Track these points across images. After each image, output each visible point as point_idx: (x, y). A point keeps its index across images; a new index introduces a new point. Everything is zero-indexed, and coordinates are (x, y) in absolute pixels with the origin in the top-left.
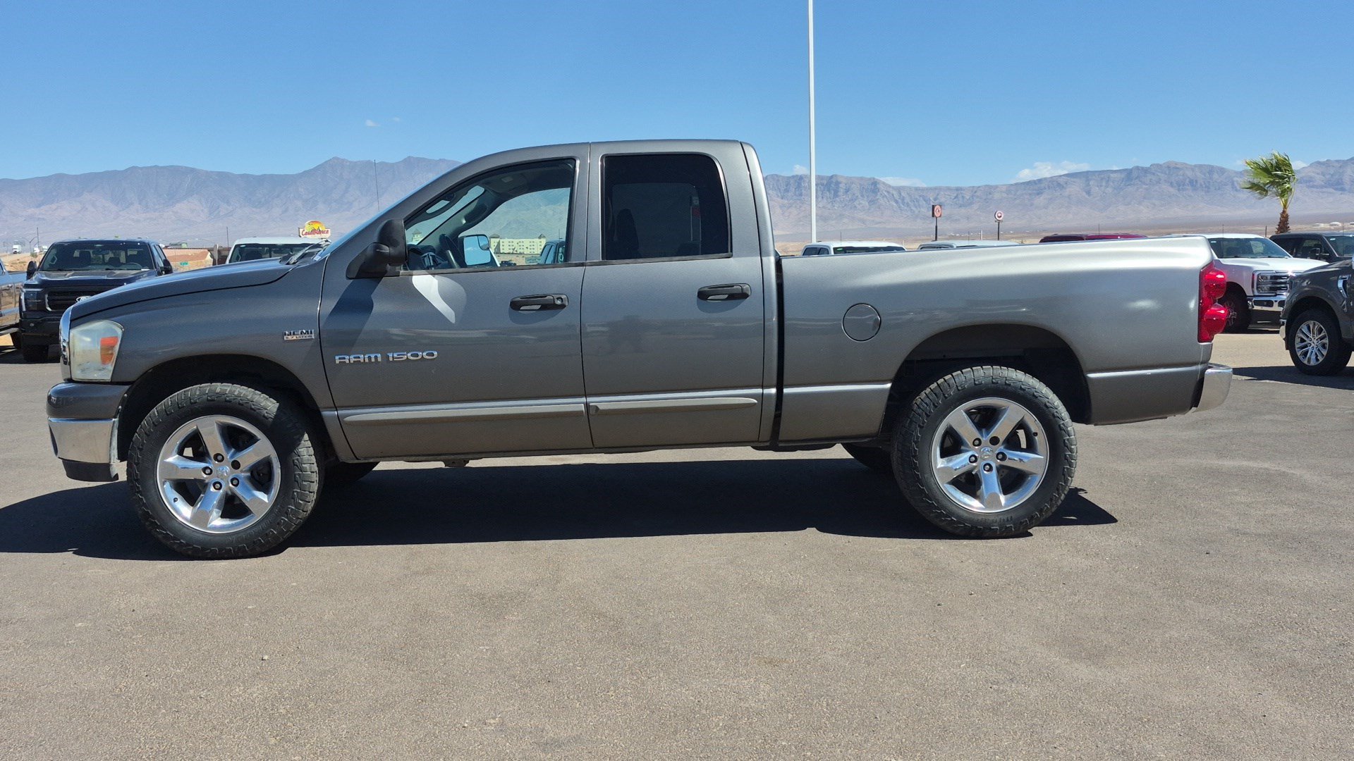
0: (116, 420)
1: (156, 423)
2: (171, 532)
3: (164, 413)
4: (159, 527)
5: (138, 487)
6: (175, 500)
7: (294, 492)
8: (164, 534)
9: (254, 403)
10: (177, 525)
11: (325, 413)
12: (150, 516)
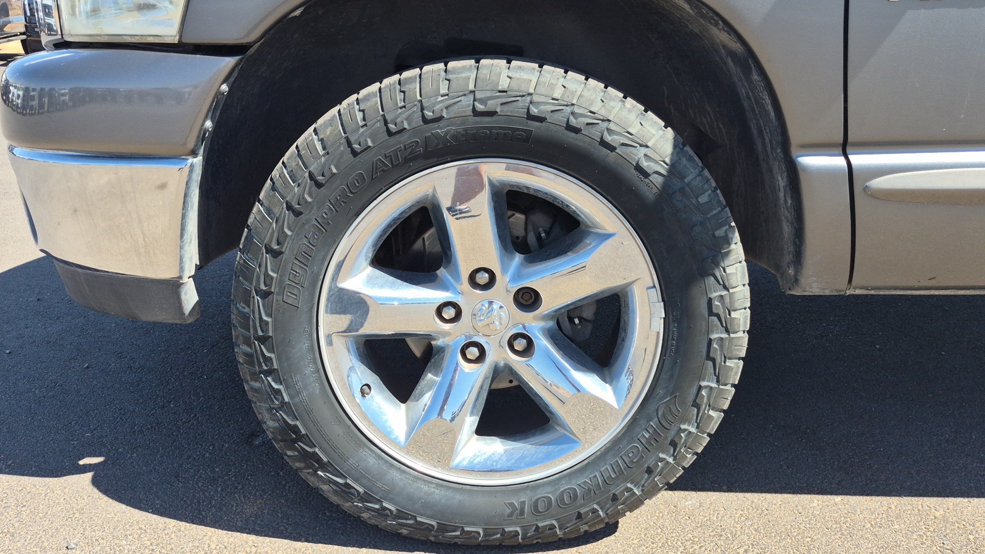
0: (198, 161)
1: (320, 178)
2: (356, 480)
3: (343, 147)
4: (323, 466)
5: (268, 360)
6: (365, 389)
7: (700, 388)
8: (336, 483)
9: (612, 126)
10: (372, 461)
11: (810, 161)
12: (300, 437)
